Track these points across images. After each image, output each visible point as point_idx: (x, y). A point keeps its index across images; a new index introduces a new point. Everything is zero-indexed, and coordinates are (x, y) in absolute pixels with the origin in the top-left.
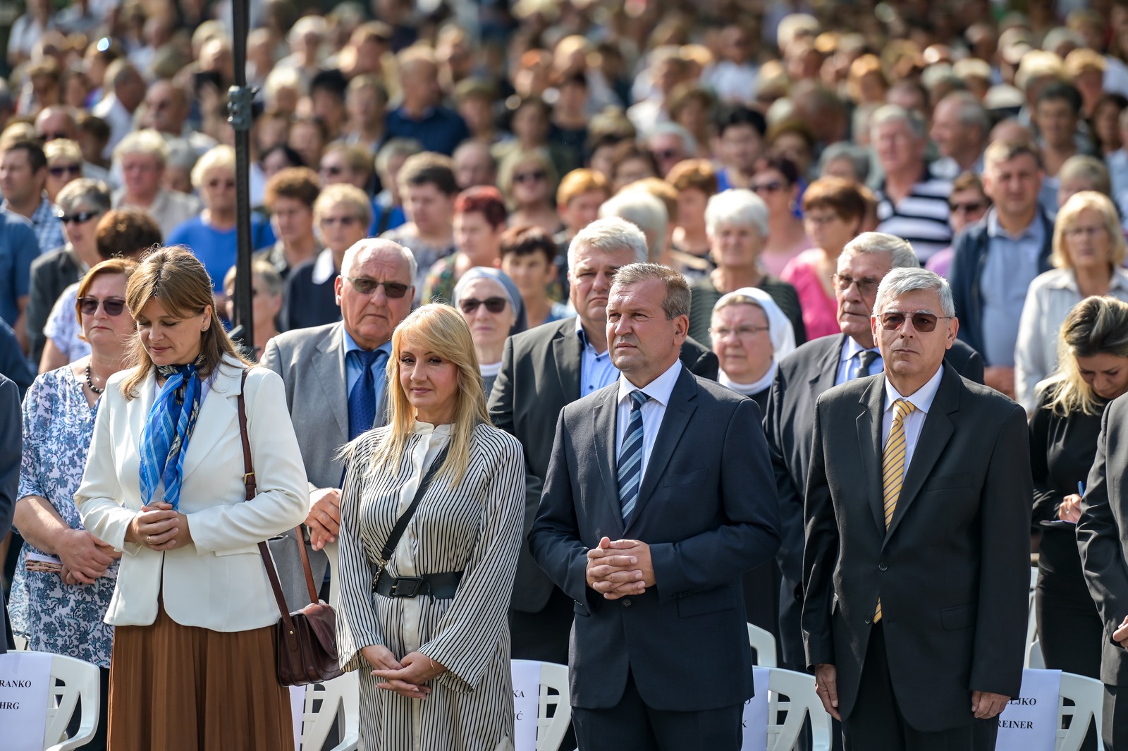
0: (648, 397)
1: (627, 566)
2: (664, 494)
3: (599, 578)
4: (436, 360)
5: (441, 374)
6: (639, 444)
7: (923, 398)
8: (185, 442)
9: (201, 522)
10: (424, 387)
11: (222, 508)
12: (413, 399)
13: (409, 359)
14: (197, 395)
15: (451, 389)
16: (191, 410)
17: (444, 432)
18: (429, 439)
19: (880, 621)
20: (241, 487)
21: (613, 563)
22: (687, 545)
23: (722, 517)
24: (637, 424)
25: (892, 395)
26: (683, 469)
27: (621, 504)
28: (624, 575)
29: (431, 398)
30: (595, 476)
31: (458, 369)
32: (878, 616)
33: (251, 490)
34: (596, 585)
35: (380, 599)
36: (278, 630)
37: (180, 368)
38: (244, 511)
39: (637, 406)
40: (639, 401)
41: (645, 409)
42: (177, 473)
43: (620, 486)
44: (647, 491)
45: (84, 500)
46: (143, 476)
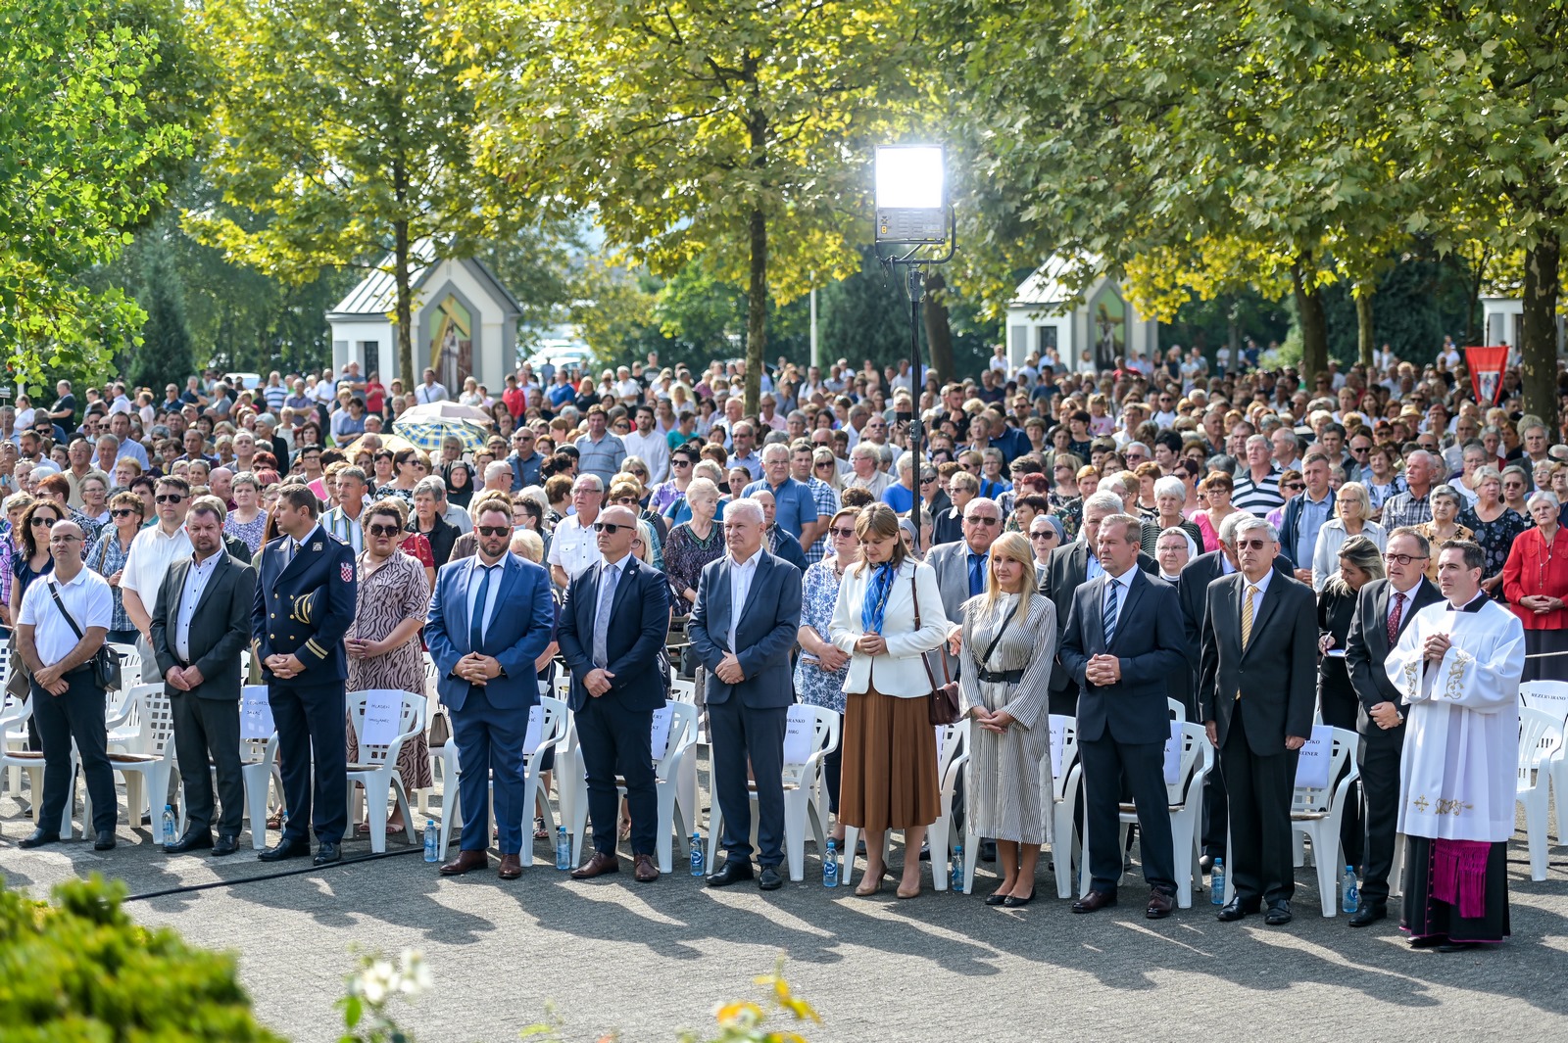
0: (1120, 583)
1: (1106, 669)
2: (1127, 633)
3: (1092, 674)
4: (1011, 560)
5: (1014, 568)
7: (1263, 584)
8: (885, 601)
9: (892, 642)
10: (1005, 574)
11: (903, 635)
12: (1000, 580)
13: (998, 559)
14: (892, 578)
15: (1019, 575)
16: (888, 586)
17: (1015, 598)
18: (1007, 601)
19: (1239, 699)
20: (913, 624)
21: (1100, 668)
22: (1138, 659)
23: (1156, 646)
25: (1247, 583)
26: (1137, 620)
27: (1105, 637)
28: (1105, 674)
29: (1009, 580)
30: (1092, 623)
31: (1023, 565)
32: (1238, 696)
33: (918, 626)
34: (1090, 678)
35: (982, 682)
36: (931, 697)
37: (882, 564)
38: (914, 637)
39: (1114, 587)
40: (1115, 585)
41: (1118, 589)
42: (880, 617)
43: (1104, 628)
44: (1118, 631)
45: (833, 628)
46: (863, 618)
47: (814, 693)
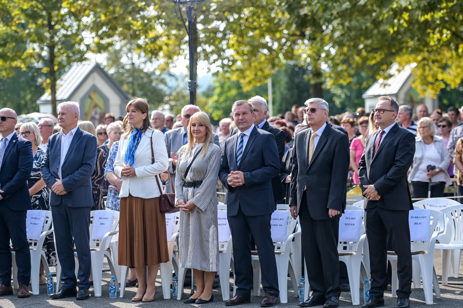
0: (245, 135)
1: (237, 178)
2: (247, 159)
3: (230, 181)
4: (201, 125)
5: (202, 129)
6: (242, 146)
8: (136, 148)
9: (139, 170)
10: (198, 132)
11: (144, 166)
12: (195, 135)
13: (194, 125)
14: (140, 136)
15: (205, 133)
16: (138, 140)
17: (201, 145)
18: (198, 146)
19: (306, 190)
20: (151, 161)
21: (234, 178)
22: (253, 173)
23: (263, 164)
24: (242, 141)
26: (252, 152)
27: (237, 162)
28: (236, 180)
29: (199, 135)
30: (231, 155)
31: (207, 127)
32: (305, 188)
33: (153, 161)
34: (229, 184)
36: (160, 198)
37: (137, 129)
38: (150, 167)
39: (242, 137)
40: (243, 136)
41: (244, 138)
42: (133, 156)
43: (236, 158)
44: (243, 159)
45: (115, 166)
46: (126, 157)
47: (115, 206)
